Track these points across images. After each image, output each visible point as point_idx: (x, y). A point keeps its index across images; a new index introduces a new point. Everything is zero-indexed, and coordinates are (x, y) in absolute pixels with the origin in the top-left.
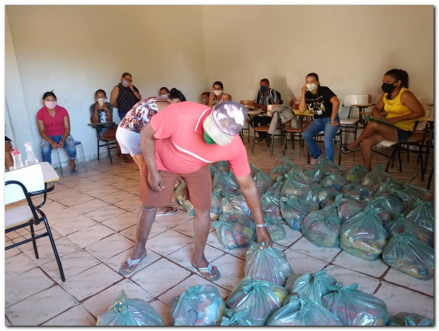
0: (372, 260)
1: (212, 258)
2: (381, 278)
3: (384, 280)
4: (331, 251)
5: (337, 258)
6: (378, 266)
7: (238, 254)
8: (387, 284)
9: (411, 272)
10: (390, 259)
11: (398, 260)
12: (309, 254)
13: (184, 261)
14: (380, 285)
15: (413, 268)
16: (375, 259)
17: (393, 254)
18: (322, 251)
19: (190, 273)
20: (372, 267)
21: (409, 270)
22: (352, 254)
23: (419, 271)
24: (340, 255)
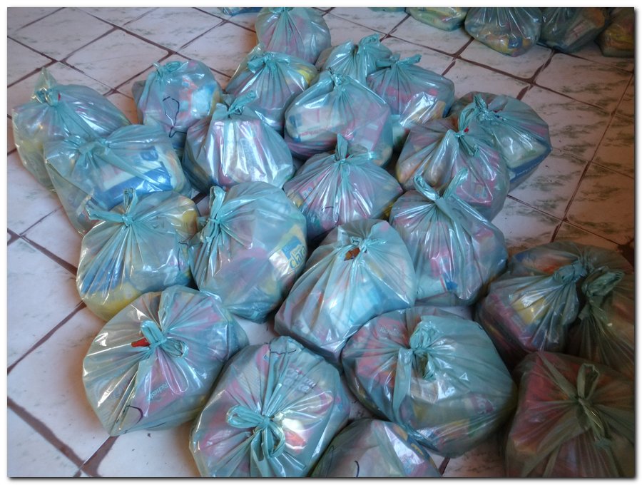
0: (448, 30)
1: (203, 29)
2: (457, 56)
3: (460, 58)
4: (392, 17)
5: (398, 28)
6: (456, 38)
7: (246, 23)
8: (462, 62)
9: (499, 45)
10: (475, 27)
11: (485, 28)
12: (358, 21)
13: (154, 34)
14: (453, 64)
15: (503, 38)
16: (454, 29)
17: (481, 19)
18: (379, 16)
19: (167, 53)
20: (447, 40)
21: (496, 42)
22: (422, 22)
23: (511, 42)
24: (404, 23)
